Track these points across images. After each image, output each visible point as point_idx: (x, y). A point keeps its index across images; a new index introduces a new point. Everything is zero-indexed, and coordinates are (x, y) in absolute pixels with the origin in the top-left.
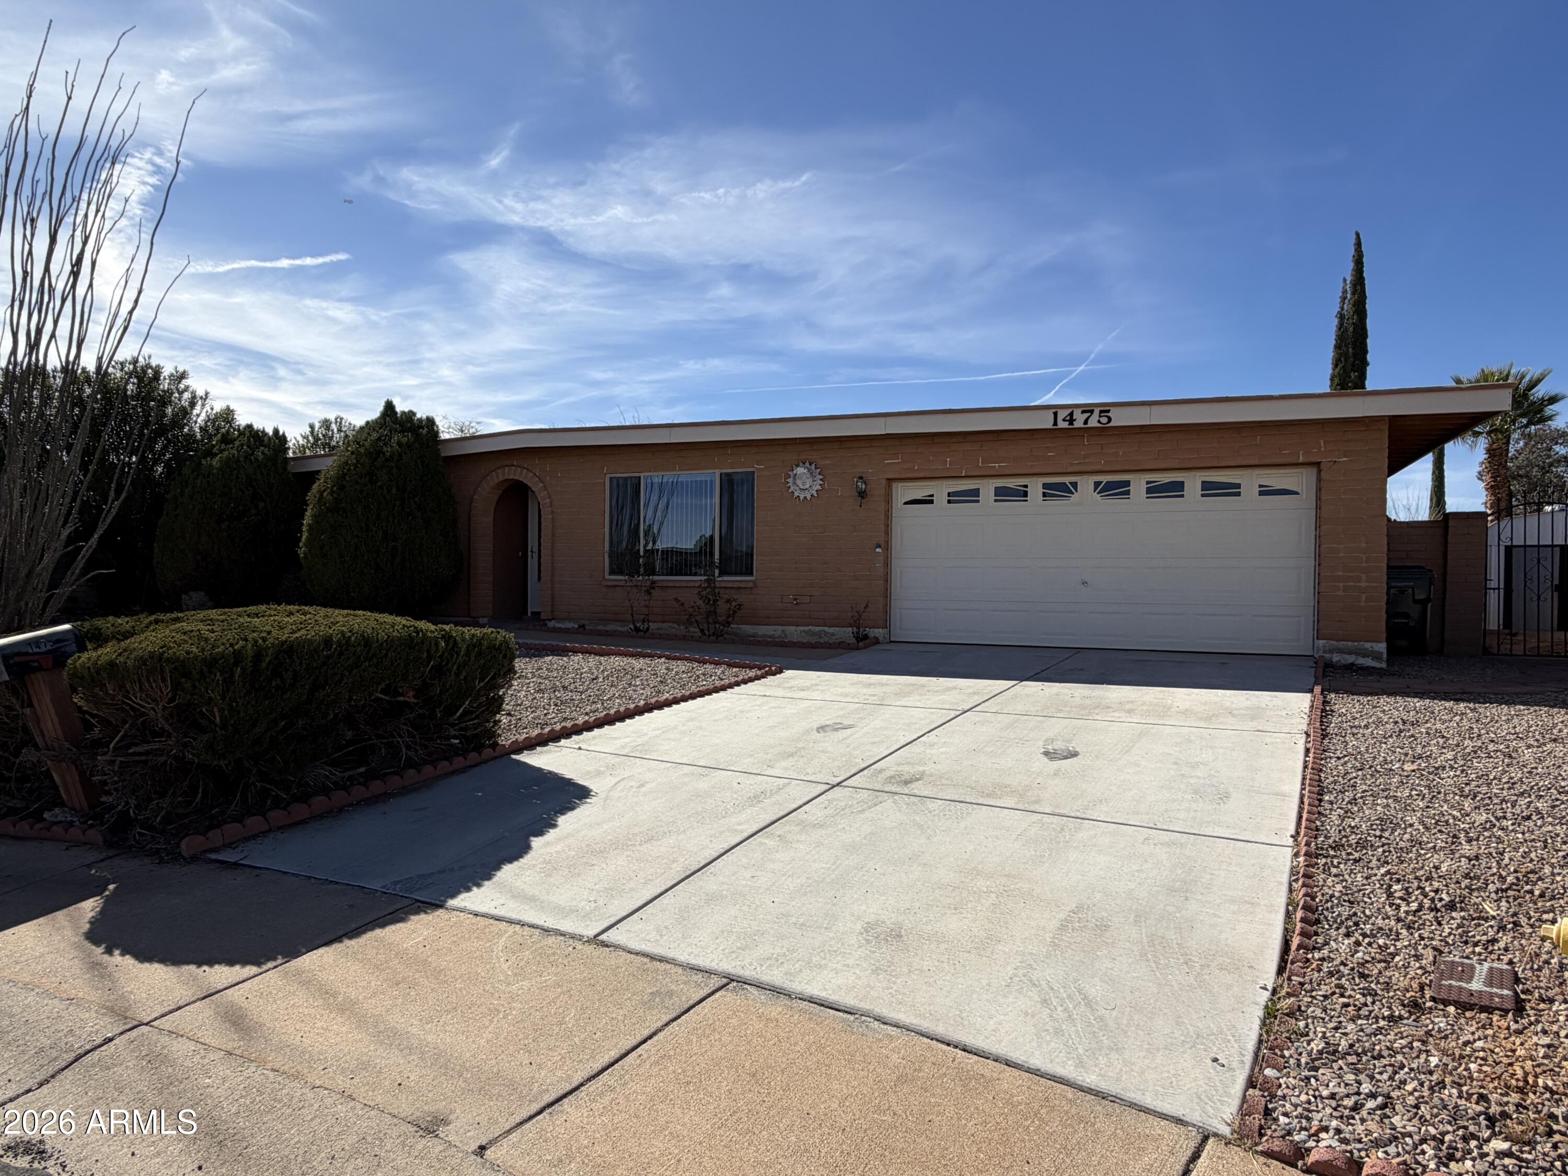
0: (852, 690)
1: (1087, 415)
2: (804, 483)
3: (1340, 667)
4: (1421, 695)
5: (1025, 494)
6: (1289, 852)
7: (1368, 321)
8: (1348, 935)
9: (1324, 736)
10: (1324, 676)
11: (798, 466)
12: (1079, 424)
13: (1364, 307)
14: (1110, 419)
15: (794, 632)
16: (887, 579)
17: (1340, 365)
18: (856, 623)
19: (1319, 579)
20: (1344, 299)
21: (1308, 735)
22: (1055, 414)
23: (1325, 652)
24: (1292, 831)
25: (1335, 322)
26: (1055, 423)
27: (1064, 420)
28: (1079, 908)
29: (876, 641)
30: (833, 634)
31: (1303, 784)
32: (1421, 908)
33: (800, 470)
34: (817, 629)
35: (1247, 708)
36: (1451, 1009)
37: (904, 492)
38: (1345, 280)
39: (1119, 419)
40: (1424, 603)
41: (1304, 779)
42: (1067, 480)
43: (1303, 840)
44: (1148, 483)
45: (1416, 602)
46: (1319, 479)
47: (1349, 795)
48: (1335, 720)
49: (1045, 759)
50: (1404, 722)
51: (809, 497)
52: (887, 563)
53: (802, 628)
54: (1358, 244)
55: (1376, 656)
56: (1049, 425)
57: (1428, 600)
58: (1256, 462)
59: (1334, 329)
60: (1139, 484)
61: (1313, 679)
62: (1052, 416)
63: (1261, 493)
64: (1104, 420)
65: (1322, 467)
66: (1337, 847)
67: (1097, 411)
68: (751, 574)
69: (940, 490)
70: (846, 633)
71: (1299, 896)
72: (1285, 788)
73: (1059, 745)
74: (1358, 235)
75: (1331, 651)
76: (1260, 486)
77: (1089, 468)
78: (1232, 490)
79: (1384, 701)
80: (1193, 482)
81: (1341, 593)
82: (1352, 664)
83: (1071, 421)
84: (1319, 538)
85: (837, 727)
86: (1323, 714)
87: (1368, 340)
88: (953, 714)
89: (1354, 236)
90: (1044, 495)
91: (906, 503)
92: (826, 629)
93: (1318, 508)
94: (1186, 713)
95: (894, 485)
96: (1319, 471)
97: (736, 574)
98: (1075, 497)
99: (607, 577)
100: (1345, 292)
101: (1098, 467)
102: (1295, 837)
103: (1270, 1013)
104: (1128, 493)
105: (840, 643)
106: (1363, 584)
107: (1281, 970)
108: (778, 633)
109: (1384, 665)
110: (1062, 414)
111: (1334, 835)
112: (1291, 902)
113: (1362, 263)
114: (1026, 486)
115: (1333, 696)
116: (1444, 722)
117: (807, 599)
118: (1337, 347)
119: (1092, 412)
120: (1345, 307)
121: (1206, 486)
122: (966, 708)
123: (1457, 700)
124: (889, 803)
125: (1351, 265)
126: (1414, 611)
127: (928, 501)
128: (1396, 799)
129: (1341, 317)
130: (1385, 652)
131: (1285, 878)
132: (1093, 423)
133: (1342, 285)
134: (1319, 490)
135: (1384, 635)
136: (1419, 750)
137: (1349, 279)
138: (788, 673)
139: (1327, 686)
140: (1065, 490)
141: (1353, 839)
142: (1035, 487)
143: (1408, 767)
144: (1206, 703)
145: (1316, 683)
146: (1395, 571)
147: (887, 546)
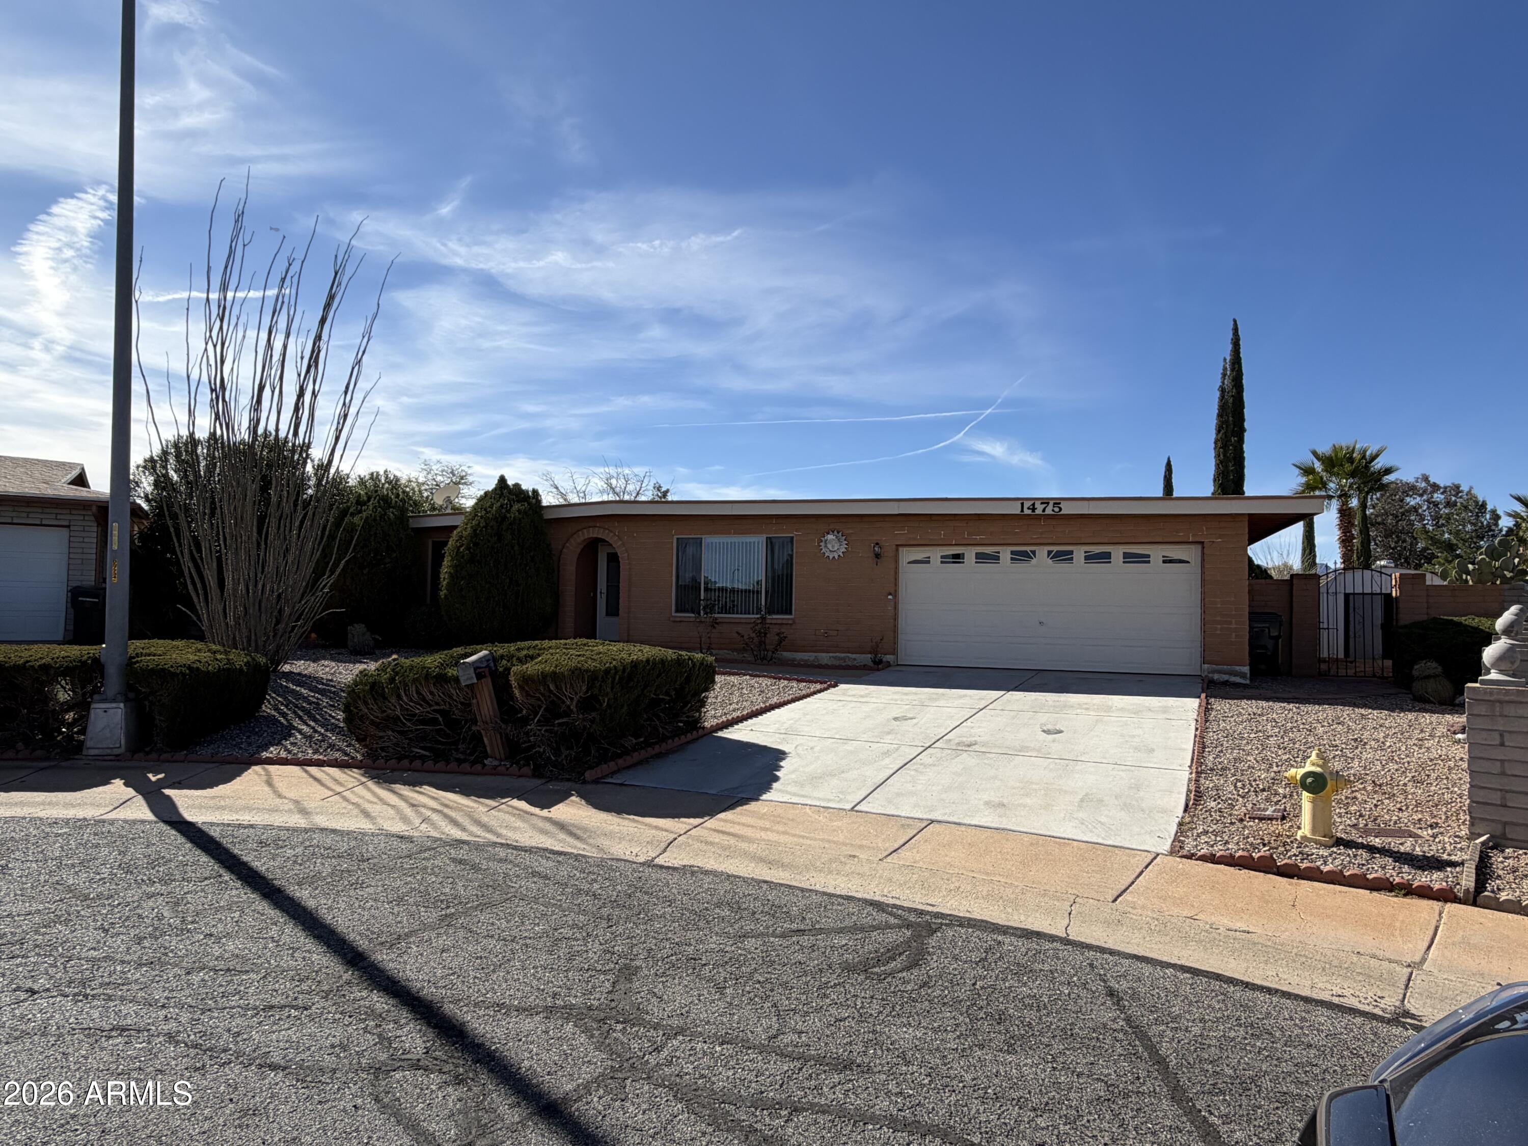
0: (896, 697)
1: (1044, 505)
2: (833, 546)
3: (1218, 684)
4: (1267, 699)
5: (998, 558)
6: (1187, 773)
7: (1244, 394)
8: (1215, 800)
9: (1206, 721)
10: (1208, 688)
11: (828, 533)
12: (1039, 511)
13: (1241, 383)
14: (1060, 509)
15: (825, 658)
16: (895, 618)
17: (1223, 431)
18: (874, 651)
19: (1204, 623)
20: (1224, 375)
21: (1197, 721)
22: (1022, 504)
23: (1209, 673)
24: (1189, 764)
25: (1218, 394)
26: (1022, 511)
27: (1029, 508)
28: (1087, 795)
29: (888, 665)
30: (855, 659)
31: (1194, 744)
32: (1249, 791)
33: (830, 537)
34: (843, 655)
35: (1160, 707)
36: (1257, 821)
37: (907, 555)
38: (1225, 360)
39: (1067, 509)
40: (1276, 638)
41: (1195, 741)
42: (1028, 549)
43: (1194, 767)
44: (1086, 552)
45: (1271, 637)
46: (1203, 554)
47: (1219, 749)
48: (1214, 713)
49: (1045, 735)
50: (1254, 714)
51: (836, 557)
52: (896, 608)
53: (831, 654)
54: (1236, 330)
55: (1243, 675)
56: (1018, 512)
57: (1279, 637)
58: (1160, 540)
59: (1217, 400)
60: (1079, 553)
61: (1200, 690)
62: (1020, 506)
63: (1164, 562)
64: (1057, 509)
65: (1205, 545)
66: (1212, 770)
67: (1051, 503)
68: (791, 613)
69: (936, 554)
70: (866, 658)
71: (1193, 788)
72: (1184, 746)
73: (1050, 727)
74: (1235, 321)
75: (1214, 672)
76: (1164, 557)
77: (1046, 541)
78: (1143, 559)
79: (1244, 703)
80: (1117, 553)
81: (1218, 632)
82: (1227, 681)
83: (1034, 509)
84: (1203, 593)
85: (905, 719)
86: (1206, 710)
87: (1245, 410)
88: (975, 711)
89: (1232, 323)
90: (1012, 559)
91: (909, 563)
92: (849, 655)
93: (1203, 573)
94: (1122, 709)
95: (900, 549)
96: (1203, 548)
97: (778, 613)
98: (1034, 561)
99: (674, 614)
100: (1225, 369)
101: (1050, 541)
102: (1190, 767)
103: (1180, 824)
104: (1072, 559)
105: (865, 665)
106: (1233, 626)
107: (1185, 811)
108: (812, 659)
109: (1248, 682)
110: (1027, 504)
111: (1210, 765)
112: (1189, 791)
113: (1239, 345)
114: (999, 553)
115: (1213, 700)
116: (1277, 714)
117: (835, 633)
118: (1220, 415)
119: (1048, 503)
120: (1226, 382)
121: (1126, 555)
122: (981, 707)
123: (1289, 703)
124: (965, 755)
125: (1230, 347)
126: (1270, 644)
127: (927, 561)
128: (1244, 750)
129: (1222, 390)
130: (1248, 672)
131: (1186, 783)
132: (1049, 511)
133: (1222, 364)
134: (1203, 560)
135: (1248, 662)
136: (1260, 728)
137: (1228, 358)
138: (842, 687)
139: (1209, 694)
140: (1026, 556)
141: (1220, 767)
142: (1005, 554)
143: (1252, 736)
144: (1133, 704)
145: (1203, 692)
146: (1254, 616)
147: (895, 594)
